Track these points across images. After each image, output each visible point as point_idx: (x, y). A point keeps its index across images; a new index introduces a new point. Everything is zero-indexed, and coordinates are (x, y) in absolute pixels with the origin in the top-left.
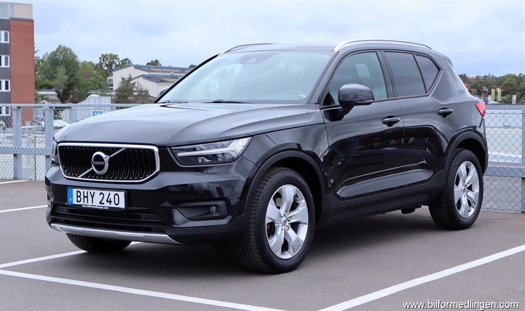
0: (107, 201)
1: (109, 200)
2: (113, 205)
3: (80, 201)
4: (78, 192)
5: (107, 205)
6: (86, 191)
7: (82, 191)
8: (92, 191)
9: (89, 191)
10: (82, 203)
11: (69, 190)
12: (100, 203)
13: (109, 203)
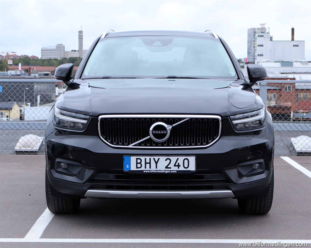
0: (175, 165)
1: (177, 164)
2: (182, 168)
3: (140, 167)
4: (137, 159)
5: (174, 169)
6: (148, 158)
7: (143, 158)
8: (156, 158)
9: (152, 158)
10: (143, 168)
11: (125, 158)
12: (167, 167)
13: (177, 167)
